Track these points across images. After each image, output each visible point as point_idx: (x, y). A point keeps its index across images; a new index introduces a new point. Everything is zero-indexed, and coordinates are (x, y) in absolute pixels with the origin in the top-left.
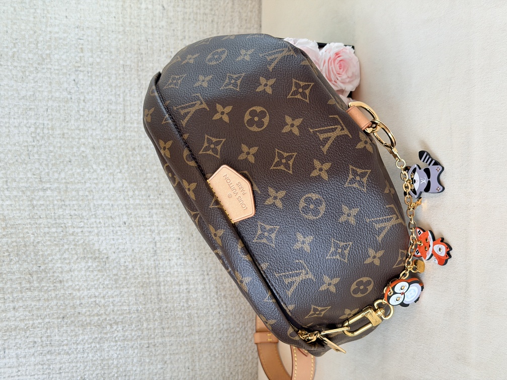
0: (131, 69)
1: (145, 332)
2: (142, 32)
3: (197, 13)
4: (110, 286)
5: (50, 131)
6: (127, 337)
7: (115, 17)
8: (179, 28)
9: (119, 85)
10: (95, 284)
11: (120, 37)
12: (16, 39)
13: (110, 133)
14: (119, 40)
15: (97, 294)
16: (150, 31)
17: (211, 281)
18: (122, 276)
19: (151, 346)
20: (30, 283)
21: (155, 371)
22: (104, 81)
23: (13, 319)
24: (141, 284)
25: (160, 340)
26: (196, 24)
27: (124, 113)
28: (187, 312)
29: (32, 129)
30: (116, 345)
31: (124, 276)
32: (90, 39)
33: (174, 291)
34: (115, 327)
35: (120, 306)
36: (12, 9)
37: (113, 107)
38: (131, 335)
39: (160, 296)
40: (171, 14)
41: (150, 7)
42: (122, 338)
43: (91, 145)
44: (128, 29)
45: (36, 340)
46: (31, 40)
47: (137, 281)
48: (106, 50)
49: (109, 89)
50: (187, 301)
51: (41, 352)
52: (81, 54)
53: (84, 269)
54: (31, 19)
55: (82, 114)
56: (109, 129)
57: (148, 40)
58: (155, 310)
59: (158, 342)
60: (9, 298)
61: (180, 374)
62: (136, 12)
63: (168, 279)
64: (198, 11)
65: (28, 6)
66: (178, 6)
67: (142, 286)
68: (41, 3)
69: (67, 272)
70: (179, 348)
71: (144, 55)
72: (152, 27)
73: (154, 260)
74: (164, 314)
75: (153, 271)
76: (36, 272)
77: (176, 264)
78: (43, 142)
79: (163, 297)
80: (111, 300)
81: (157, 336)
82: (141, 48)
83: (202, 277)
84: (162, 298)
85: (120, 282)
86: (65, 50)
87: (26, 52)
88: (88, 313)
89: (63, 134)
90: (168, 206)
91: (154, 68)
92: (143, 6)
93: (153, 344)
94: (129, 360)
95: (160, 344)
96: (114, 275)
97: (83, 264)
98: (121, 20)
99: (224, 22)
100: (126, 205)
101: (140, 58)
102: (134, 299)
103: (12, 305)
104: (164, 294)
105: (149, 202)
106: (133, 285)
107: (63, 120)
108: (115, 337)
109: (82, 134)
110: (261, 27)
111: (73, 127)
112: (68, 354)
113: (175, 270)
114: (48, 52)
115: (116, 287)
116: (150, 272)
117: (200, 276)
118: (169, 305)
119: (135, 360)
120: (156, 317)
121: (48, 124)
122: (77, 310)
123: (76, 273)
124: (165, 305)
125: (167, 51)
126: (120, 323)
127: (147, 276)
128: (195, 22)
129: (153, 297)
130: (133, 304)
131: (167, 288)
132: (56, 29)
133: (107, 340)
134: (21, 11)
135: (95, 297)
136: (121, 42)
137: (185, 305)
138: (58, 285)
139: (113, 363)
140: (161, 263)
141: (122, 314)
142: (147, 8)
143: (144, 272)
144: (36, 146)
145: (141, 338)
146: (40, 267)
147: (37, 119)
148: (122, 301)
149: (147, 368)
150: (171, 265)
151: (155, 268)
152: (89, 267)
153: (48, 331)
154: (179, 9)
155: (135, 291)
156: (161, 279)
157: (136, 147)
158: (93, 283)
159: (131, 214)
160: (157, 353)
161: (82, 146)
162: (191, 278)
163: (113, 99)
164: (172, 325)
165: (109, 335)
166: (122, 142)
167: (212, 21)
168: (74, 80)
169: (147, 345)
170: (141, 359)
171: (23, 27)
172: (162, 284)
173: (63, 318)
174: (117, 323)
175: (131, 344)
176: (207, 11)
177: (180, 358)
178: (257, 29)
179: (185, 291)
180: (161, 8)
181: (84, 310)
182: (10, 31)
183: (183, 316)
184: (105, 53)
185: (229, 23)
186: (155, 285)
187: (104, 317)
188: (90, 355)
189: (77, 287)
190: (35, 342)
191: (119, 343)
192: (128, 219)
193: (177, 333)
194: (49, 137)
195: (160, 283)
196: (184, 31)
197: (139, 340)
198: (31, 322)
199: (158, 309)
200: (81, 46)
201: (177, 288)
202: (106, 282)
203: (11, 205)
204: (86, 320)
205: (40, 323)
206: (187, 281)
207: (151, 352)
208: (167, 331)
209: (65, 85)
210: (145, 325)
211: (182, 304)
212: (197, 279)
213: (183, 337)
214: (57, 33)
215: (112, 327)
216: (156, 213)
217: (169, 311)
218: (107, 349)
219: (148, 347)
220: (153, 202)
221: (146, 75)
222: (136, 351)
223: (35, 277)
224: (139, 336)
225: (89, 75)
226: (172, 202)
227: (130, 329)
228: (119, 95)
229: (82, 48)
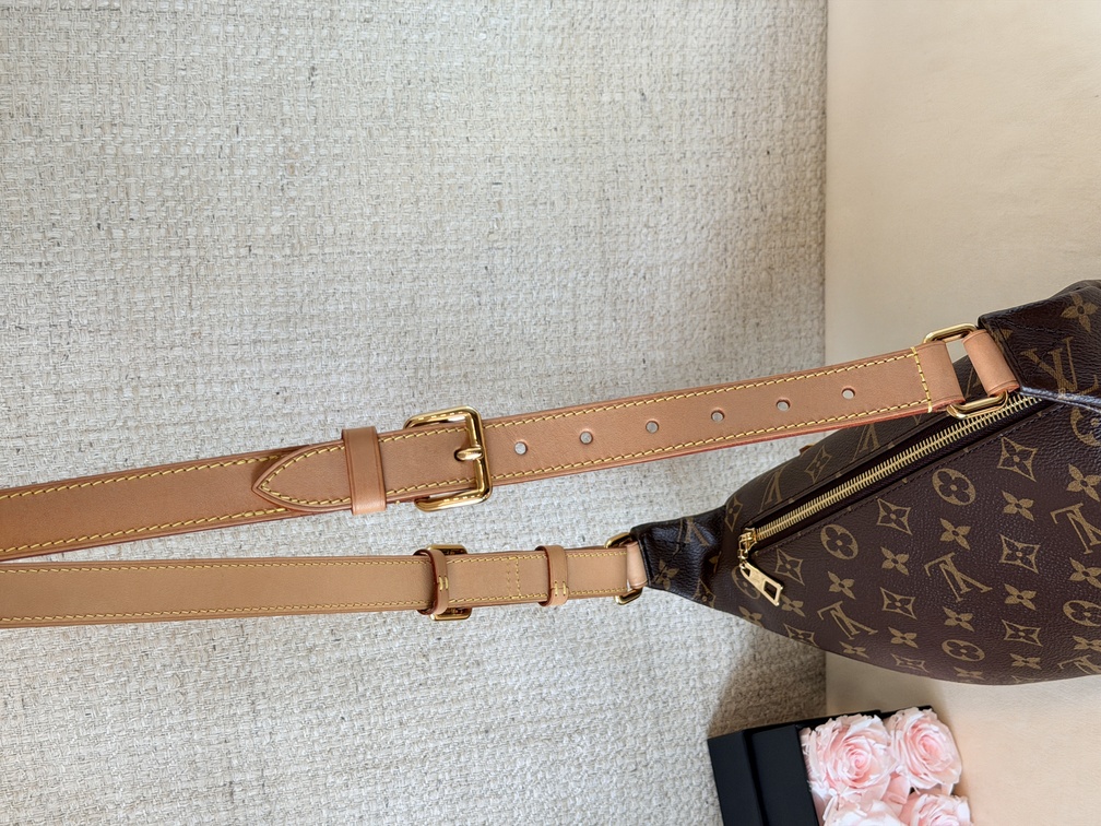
0: (589, 233)
1: (630, 742)
2: (607, 153)
3: (705, 100)
4: (564, 663)
5: (442, 372)
6: (598, 755)
7: (556, 129)
8: (674, 137)
9: (566, 267)
10: (539, 662)
11: (569, 169)
12: (378, 197)
13: (549, 362)
14: (566, 177)
15: (542, 679)
16: (621, 150)
17: (743, 635)
18: (585, 641)
19: (640, 767)
20: (425, 672)
21: (648, 811)
22: (540, 261)
23: (400, 742)
24: (620, 653)
25: (656, 756)
26: (705, 123)
27: (572, 320)
28: (701, 698)
29: (410, 372)
30: (579, 773)
31: (588, 641)
32: (513, 180)
33: (676, 661)
34: (577, 738)
35: (585, 698)
36: (365, 133)
37: (552, 311)
38: (605, 750)
39: (652, 673)
40: (657, 108)
41: (618, 97)
42: (590, 758)
43: (515, 390)
44: (580, 151)
45: (440, 777)
46: (405, 195)
47: (612, 648)
48: (543, 201)
49: (549, 278)
50: (701, 676)
51: (450, 797)
52: (499, 215)
53: (517, 635)
54: (403, 151)
55: (499, 332)
56: (548, 356)
57: (619, 169)
58: (644, 701)
59: (651, 759)
60: (390, 704)
61: (692, 812)
62: (592, 112)
63: (666, 639)
64: (708, 96)
65: (393, 124)
66: (670, 88)
67: (621, 657)
68: (416, 114)
69: (488, 643)
70: (689, 765)
71: (612, 202)
72: (625, 140)
73: (639, 605)
74: (660, 705)
75: (638, 624)
76: (435, 649)
77: (680, 609)
78: (430, 394)
79: (659, 673)
80: (569, 688)
81: (651, 749)
82: (607, 187)
83: (727, 631)
84: (655, 676)
85: (582, 654)
86: (468, 210)
87: (398, 221)
88: (529, 717)
89: (465, 376)
90: (660, 499)
91: (631, 226)
92: (606, 98)
93: (644, 763)
94: (602, 796)
95: (656, 762)
96: (571, 640)
97: (515, 626)
98: (567, 134)
99: (756, 111)
100: (584, 502)
101: (604, 209)
102: (608, 684)
103: (396, 717)
104: (660, 668)
105: (625, 493)
106: (605, 657)
107: (464, 348)
108: (578, 758)
109: (499, 370)
110: (824, 113)
111: (482, 360)
112: (498, 796)
113: (677, 620)
114: (437, 217)
115: (576, 664)
116: (632, 627)
117: (723, 629)
118: (670, 688)
119: (613, 795)
120: (647, 712)
121: (437, 359)
122: (509, 714)
123: (503, 643)
124: (663, 689)
125: (653, 189)
126: (586, 731)
127: (628, 636)
128: (701, 120)
129: (641, 676)
130: (606, 693)
131: (663, 655)
132: (450, 168)
133: (564, 765)
134: (382, 136)
135: (540, 686)
136: (570, 180)
137: (698, 685)
138: (475, 671)
139: (573, 805)
140: (652, 610)
141: (588, 713)
142: (613, 102)
143: (621, 630)
144: (417, 405)
145: (622, 754)
146: (439, 639)
147: (418, 351)
148: (588, 689)
149: (633, 807)
150: (670, 612)
151: (641, 620)
152: (526, 630)
153: (462, 759)
154: (671, 96)
155: (609, 666)
156: (653, 640)
157: (597, 386)
158: (534, 661)
159: (593, 519)
160: (651, 779)
161: (500, 394)
162: (705, 634)
163: (555, 294)
164: (676, 725)
165: (567, 754)
166: (569, 378)
167: (734, 113)
168: (486, 268)
169: (634, 767)
170: (623, 793)
171: (388, 171)
172: (656, 648)
173: (487, 732)
174: (579, 732)
175: (605, 766)
176: (725, 93)
177: (691, 784)
178: (816, 118)
179: (697, 658)
180: (639, 97)
181: (522, 713)
182: (364, 181)
183: (695, 706)
184: (541, 207)
185: (764, 114)
186: (642, 652)
187: (555, 723)
188: (536, 795)
189: (508, 670)
190: (440, 781)
191: (584, 768)
192: (589, 529)
193: (685, 739)
194: (439, 384)
195: (651, 648)
196: (683, 142)
197: (619, 757)
198: (431, 745)
199: (650, 698)
200: (498, 198)
201: (682, 653)
202: (557, 657)
203: (380, 524)
204: (525, 731)
205: (447, 746)
206: (700, 639)
207: (640, 777)
208: (668, 736)
209: (469, 279)
210: (629, 731)
211: (691, 684)
212: (719, 636)
213: (695, 745)
214: (453, 175)
215: (571, 740)
216: (640, 514)
217: (670, 700)
218: (564, 781)
219: (635, 770)
220: (634, 494)
221: (615, 242)
222: (615, 779)
223: (433, 658)
224: (618, 752)
225: (514, 254)
226: (666, 491)
227: (604, 740)
228: (565, 286)
229: (499, 202)
